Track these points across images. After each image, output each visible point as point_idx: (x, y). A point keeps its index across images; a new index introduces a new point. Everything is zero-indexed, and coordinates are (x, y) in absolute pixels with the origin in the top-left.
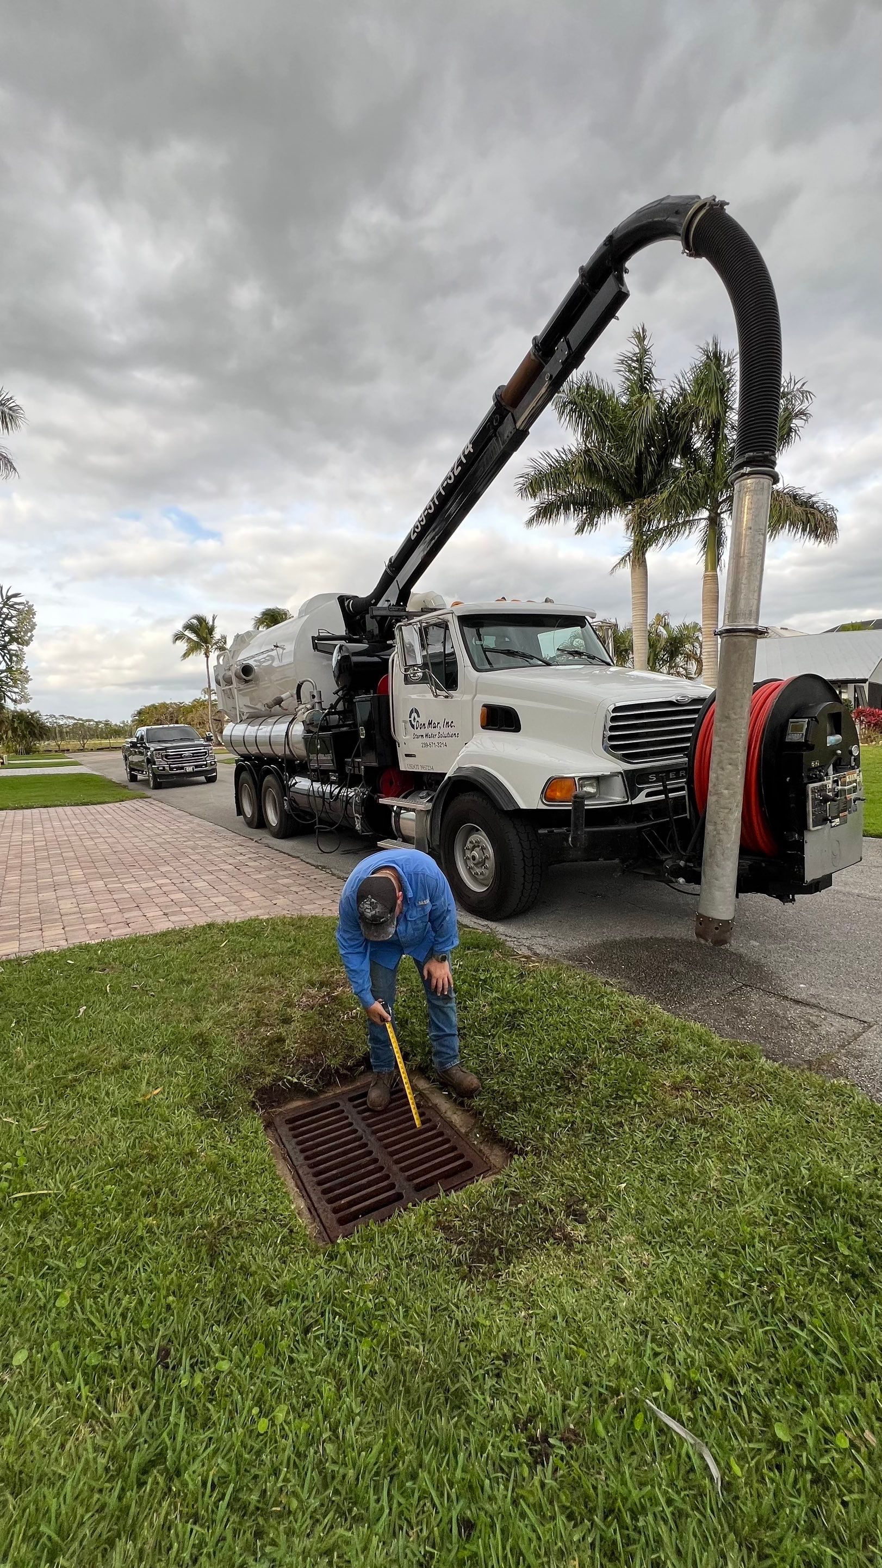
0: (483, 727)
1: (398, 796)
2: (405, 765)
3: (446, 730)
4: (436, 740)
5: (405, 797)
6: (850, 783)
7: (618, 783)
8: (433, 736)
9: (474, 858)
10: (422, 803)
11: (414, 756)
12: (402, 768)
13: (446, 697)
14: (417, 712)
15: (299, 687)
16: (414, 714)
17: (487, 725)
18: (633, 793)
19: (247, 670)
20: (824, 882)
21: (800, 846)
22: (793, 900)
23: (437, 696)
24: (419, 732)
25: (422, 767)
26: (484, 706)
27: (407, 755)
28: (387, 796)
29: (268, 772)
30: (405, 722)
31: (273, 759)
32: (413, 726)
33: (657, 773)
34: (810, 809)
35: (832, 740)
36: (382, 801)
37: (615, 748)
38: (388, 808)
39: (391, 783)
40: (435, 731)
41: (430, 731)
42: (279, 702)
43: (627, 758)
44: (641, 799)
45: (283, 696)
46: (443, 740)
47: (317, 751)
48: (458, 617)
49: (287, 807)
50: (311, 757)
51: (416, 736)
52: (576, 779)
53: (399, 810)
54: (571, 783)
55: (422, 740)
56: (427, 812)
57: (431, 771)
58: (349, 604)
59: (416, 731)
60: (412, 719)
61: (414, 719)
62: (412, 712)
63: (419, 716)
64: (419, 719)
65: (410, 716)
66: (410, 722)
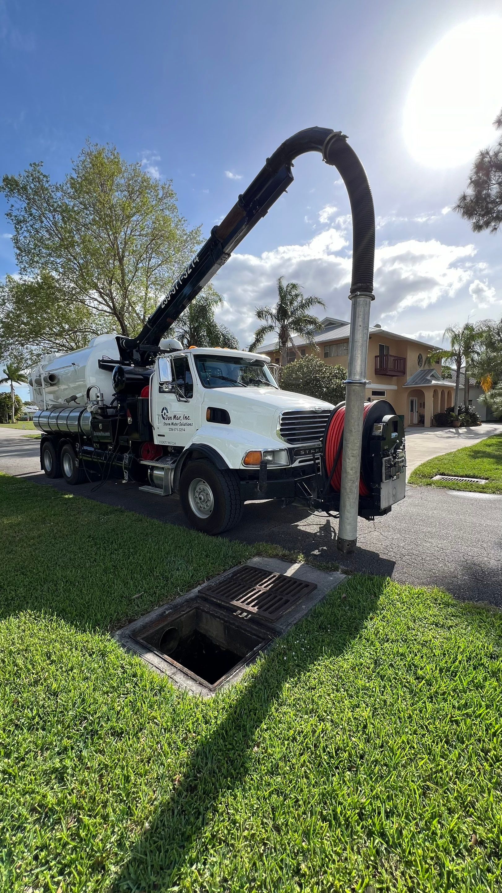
0: (208, 421)
1: (152, 460)
2: (157, 441)
3: (185, 421)
4: (178, 427)
5: (157, 460)
6: (401, 457)
7: (284, 455)
8: (177, 424)
9: (200, 499)
10: (168, 465)
11: (164, 436)
12: (156, 442)
14: (166, 409)
15: (89, 390)
16: (165, 411)
17: (210, 419)
18: (292, 461)
19: (53, 377)
20: (388, 510)
21: (379, 491)
22: (373, 519)
23: (179, 400)
24: (167, 422)
25: (169, 443)
26: (209, 408)
27: (159, 435)
28: (146, 459)
29: (65, 443)
30: (159, 415)
31: (67, 434)
32: (164, 418)
33: (305, 450)
34: (384, 471)
35: (394, 435)
36: (142, 462)
37: (284, 435)
38: (147, 467)
39: (148, 452)
40: (178, 422)
41: (175, 421)
42: (74, 398)
43: (290, 441)
44: (296, 464)
45: (78, 396)
46: (183, 427)
47: (100, 431)
48: (195, 356)
49: (77, 465)
50: (96, 434)
51: (166, 424)
52: (262, 452)
53: (153, 468)
54: (259, 454)
55: (170, 427)
56: (170, 469)
57: (175, 445)
58: (123, 341)
59: (165, 421)
60: (163, 414)
61: (165, 414)
62: (163, 409)
63: (168, 412)
64: (167, 414)
65: (162, 412)
66: (162, 416)
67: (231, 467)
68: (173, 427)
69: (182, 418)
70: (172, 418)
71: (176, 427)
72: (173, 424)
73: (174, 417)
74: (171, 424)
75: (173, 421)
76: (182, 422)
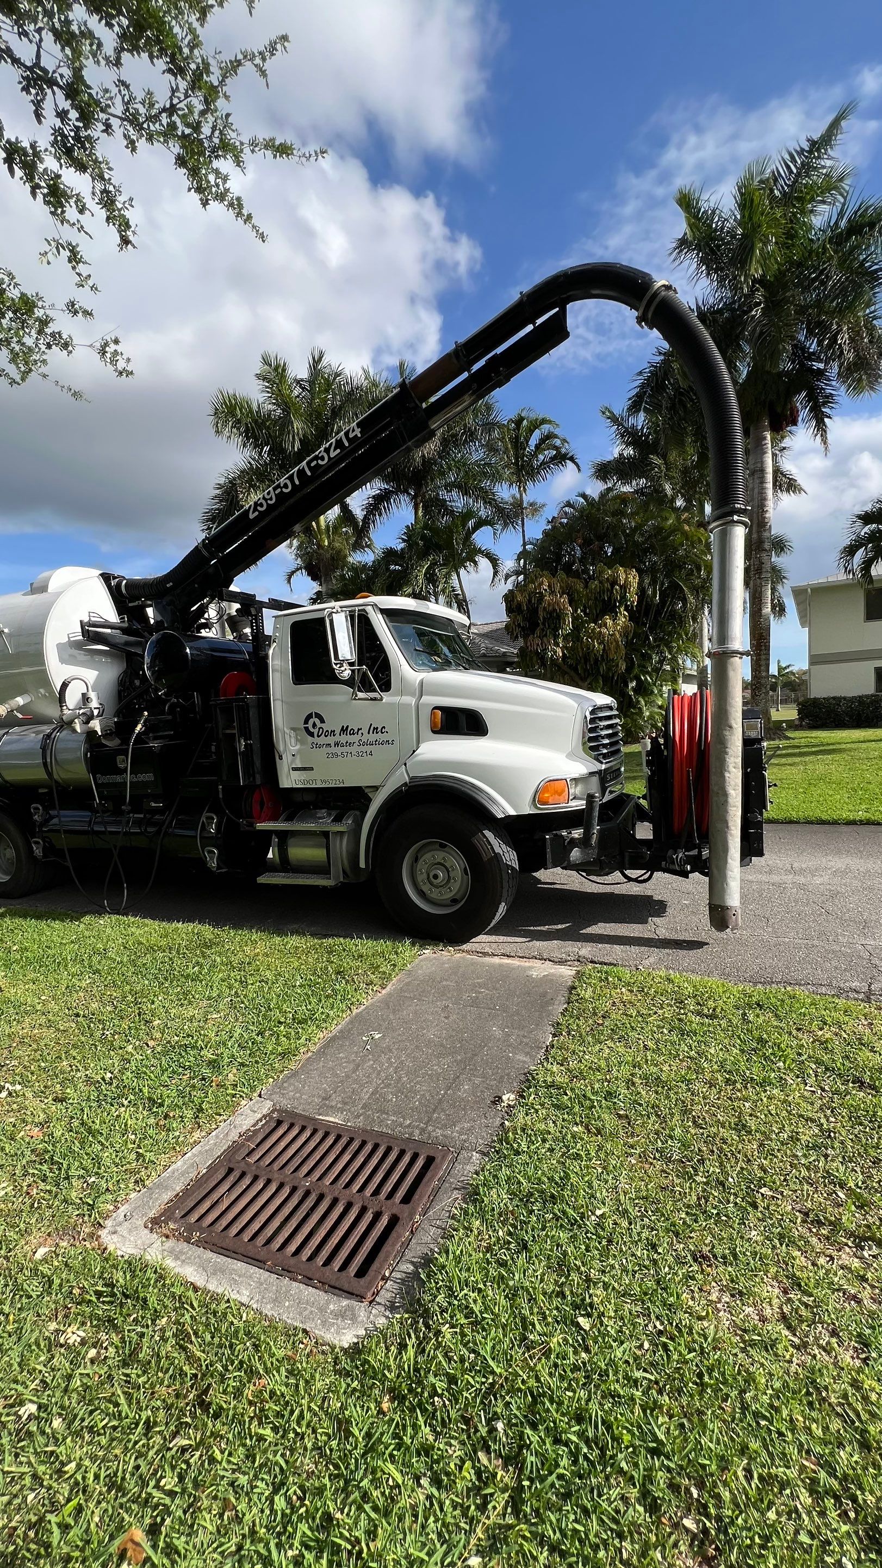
0: (434, 732)
1: (275, 818)
2: (290, 781)
3: (373, 737)
4: (354, 749)
5: (289, 819)
8: (350, 744)
11: (312, 769)
12: (286, 783)
13: (375, 699)
14: (319, 716)
15: (65, 685)
16: (314, 720)
17: (441, 728)
18: (604, 791)
23: (355, 697)
24: (323, 740)
25: (326, 782)
26: (436, 708)
27: (297, 769)
28: (259, 820)
30: (294, 729)
32: (312, 734)
33: (610, 774)
36: (261, 826)
38: (268, 834)
39: (265, 804)
40: (353, 738)
41: (344, 738)
42: (13, 706)
43: (595, 759)
44: (606, 797)
46: (367, 748)
47: (120, 771)
48: (382, 611)
49: (38, 851)
50: (103, 779)
51: (314, 746)
52: (568, 781)
53: (284, 836)
54: (562, 784)
55: (329, 750)
56: (342, 833)
57: (342, 785)
58: (119, 584)
59: (316, 740)
61: (314, 725)
62: (309, 717)
63: (322, 721)
64: (322, 725)
65: (306, 722)
66: (307, 729)
67: (512, 812)
68: (339, 750)
69: (365, 731)
70: (337, 732)
71: (348, 749)
72: (337, 744)
73: (344, 730)
74: (333, 745)
75: (337, 738)
76: (364, 739)
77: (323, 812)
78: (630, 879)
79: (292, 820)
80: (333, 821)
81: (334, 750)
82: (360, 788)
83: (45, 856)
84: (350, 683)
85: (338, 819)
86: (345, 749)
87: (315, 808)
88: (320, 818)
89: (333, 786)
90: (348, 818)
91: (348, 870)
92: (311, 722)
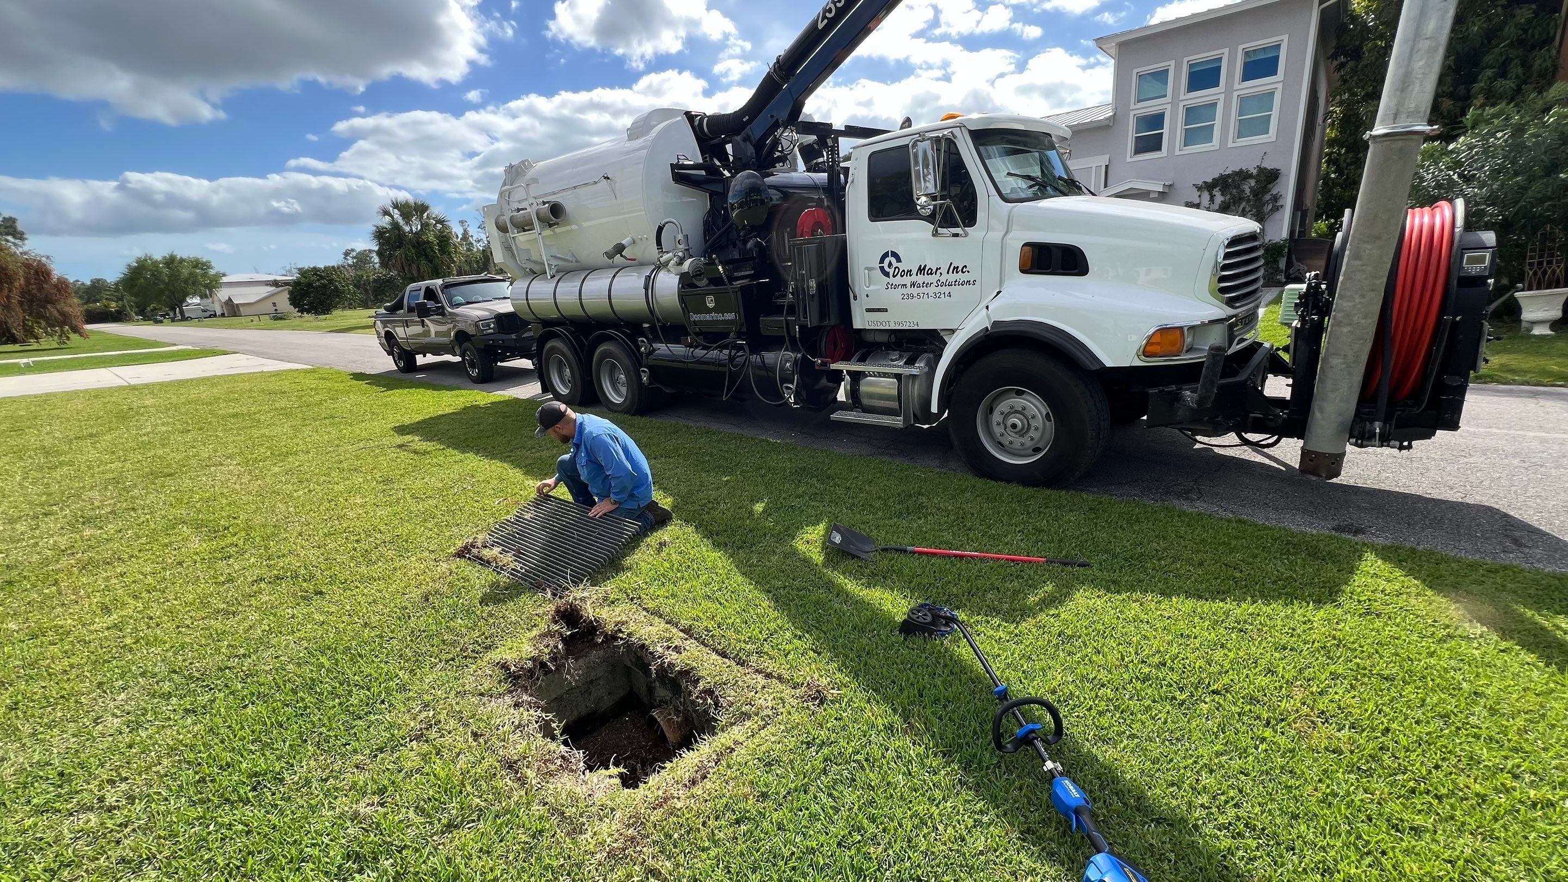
0: (1023, 271)
1: (847, 358)
2: (864, 321)
3: (952, 277)
4: (932, 290)
5: (862, 359)
8: (927, 285)
9: (1011, 426)
11: (886, 310)
12: (858, 324)
13: (956, 235)
14: (895, 255)
15: (660, 229)
16: (890, 259)
17: (1032, 267)
18: (1229, 341)
19: (556, 210)
23: (936, 233)
24: (898, 280)
25: (900, 323)
26: (1026, 245)
27: (868, 310)
28: (833, 360)
29: (603, 339)
30: (871, 268)
31: (610, 322)
32: (887, 274)
37: (1223, 291)
38: (840, 373)
39: (836, 344)
40: (933, 279)
41: (921, 279)
42: (620, 249)
43: (1230, 302)
44: (1235, 346)
45: (628, 243)
46: (946, 289)
47: (709, 311)
48: (971, 132)
49: (645, 379)
50: (695, 317)
51: (890, 286)
52: (1186, 329)
53: (854, 377)
54: (1178, 332)
55: (904, 291)
56: (914, 377)
57: (916, 327)
58: (701, 121)
59: (891, 280)
60: (886, 264)
61: (890, 265)
62: (885, 255)
63: (899, 260)
64: (898, 265)
65: (882, 261)
66: (882, 269)
67: (1109, 363)
68: (915, 291)
69: (944, 270)
70: (914, 272)
71: (925, 290)
72: (913, 285)
73: (921, 270)
74: (909, 285)
75: (914, 278)
76: (943, 279)
77: (895, 355)
78: (1246, 442)
79: (864, 361)
80: (905, 363)
81: (909, 290)
82: (936, 330)
83: (650, 383)
84: (931, 218)
85: (911, 362)
86: (921, 290)
87: (887, 349)
88: (892, 360)
89: (907, 328)
90: (921, 361)
91: (918, 413)
92: (887, 261)
